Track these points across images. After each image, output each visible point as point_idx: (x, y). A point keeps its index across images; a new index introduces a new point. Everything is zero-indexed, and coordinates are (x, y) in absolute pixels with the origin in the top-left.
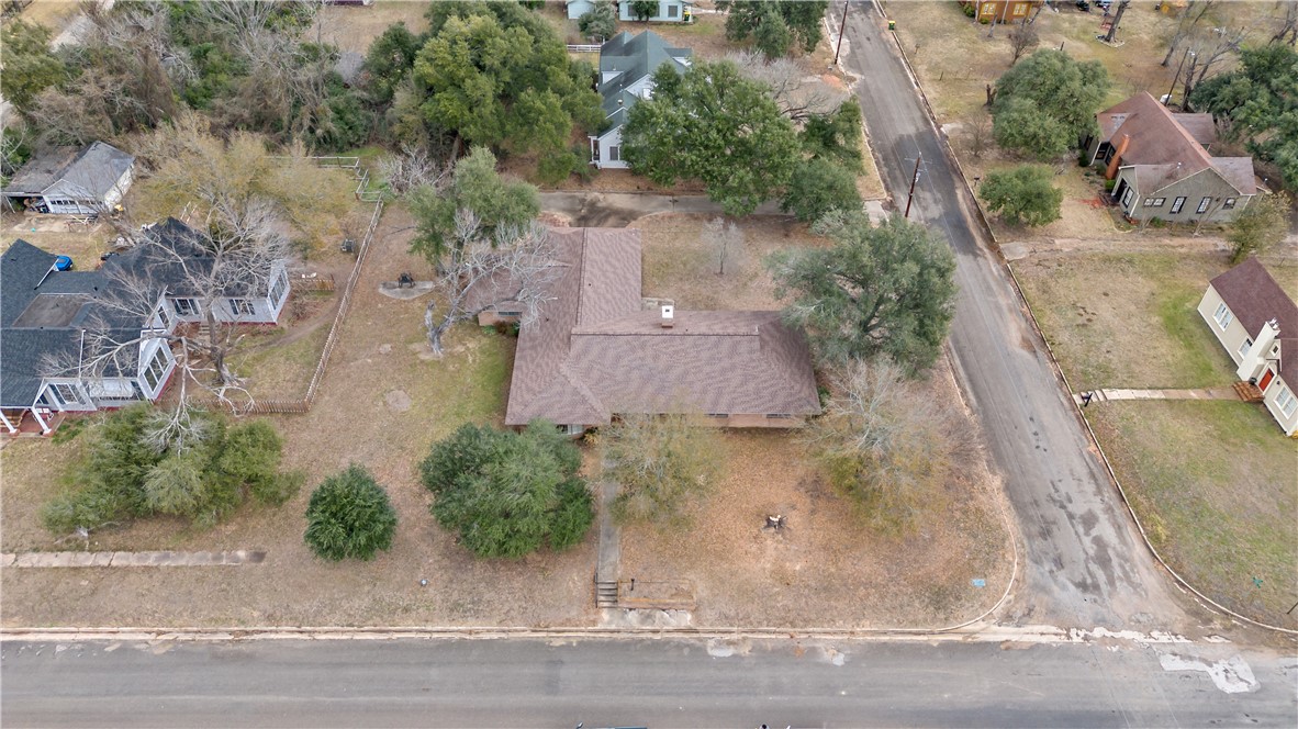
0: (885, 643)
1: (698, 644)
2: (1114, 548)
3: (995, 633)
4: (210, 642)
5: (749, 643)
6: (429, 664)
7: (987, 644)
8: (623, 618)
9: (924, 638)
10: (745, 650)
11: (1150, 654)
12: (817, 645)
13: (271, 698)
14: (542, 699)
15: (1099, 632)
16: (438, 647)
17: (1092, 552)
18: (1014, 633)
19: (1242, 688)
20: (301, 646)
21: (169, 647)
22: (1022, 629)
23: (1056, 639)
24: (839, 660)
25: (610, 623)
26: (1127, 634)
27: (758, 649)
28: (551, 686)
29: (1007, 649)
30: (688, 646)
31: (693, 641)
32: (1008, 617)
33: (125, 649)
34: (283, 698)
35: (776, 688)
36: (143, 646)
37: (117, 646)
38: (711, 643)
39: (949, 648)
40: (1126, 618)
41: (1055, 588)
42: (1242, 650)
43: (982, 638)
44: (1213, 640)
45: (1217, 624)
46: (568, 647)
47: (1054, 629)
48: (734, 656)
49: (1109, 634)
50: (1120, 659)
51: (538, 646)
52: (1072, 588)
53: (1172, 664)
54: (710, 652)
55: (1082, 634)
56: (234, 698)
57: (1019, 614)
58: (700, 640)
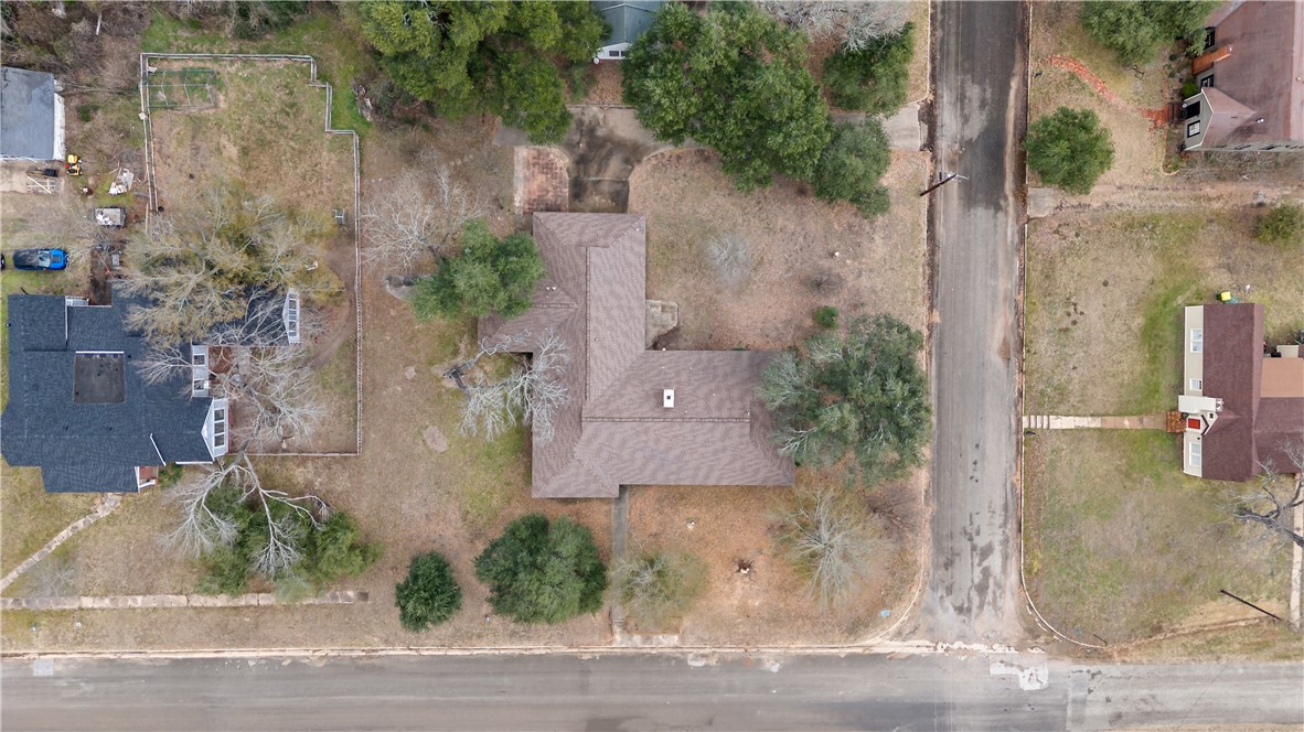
0: (809, 655)
1: (682, 657)
2: (995, 577)
3: (886, 646)
4: (351, 657)
5: (716, 656)
6: (502, 674)
7: (878, 655)
8: (630, 639)
9: (837, 651)
10: (713, 662)
11: (986, 662)
12: (763, 657)
13: (403, 698)
14: (579, 698)
15: (958, 644)
16: (506, 661)
17: (977, 581)
18: (900, 646)
19: (1037, 686)
20: (412, 660)
21: (325, 661)
22: (906, 643)
23: (926, 650)
24: (775, 668)
25: (622, 643)
26: (976, 646)
27: (722, 661)
28: (584, 688)
29: (890, 659)
30: (674, 658)
31: (678, 655)
32: (899, 634)
33: (295, 663)
34: (412, 698)
35: (731, 689)
36: (306, 661)
37: (289, 661)
38: (691, 656)
39: (852, 658)
40: (980, 635)
41: (940, 611)
42: (1049, 659)
43: (876, 650)
44: (1034, 651)
45: (1042, 640)
46: (593, 660)
47: (928, 643)
48: (706, 666)
49: (963, 646)
50: (964, 665)
51: (572, 660)
52: (951, 610)
53: (998, 670)
54: (690, 663)
55: (945, 646)
56: (380, 698)
57: (908, 631)
58: (682, 653)
